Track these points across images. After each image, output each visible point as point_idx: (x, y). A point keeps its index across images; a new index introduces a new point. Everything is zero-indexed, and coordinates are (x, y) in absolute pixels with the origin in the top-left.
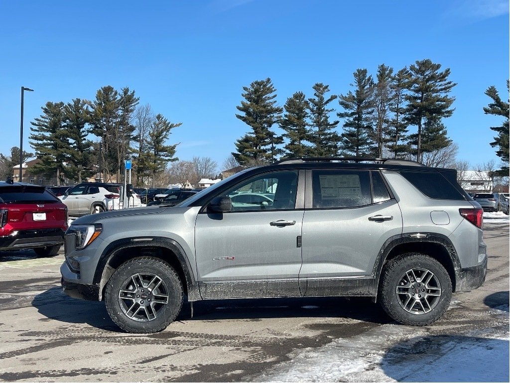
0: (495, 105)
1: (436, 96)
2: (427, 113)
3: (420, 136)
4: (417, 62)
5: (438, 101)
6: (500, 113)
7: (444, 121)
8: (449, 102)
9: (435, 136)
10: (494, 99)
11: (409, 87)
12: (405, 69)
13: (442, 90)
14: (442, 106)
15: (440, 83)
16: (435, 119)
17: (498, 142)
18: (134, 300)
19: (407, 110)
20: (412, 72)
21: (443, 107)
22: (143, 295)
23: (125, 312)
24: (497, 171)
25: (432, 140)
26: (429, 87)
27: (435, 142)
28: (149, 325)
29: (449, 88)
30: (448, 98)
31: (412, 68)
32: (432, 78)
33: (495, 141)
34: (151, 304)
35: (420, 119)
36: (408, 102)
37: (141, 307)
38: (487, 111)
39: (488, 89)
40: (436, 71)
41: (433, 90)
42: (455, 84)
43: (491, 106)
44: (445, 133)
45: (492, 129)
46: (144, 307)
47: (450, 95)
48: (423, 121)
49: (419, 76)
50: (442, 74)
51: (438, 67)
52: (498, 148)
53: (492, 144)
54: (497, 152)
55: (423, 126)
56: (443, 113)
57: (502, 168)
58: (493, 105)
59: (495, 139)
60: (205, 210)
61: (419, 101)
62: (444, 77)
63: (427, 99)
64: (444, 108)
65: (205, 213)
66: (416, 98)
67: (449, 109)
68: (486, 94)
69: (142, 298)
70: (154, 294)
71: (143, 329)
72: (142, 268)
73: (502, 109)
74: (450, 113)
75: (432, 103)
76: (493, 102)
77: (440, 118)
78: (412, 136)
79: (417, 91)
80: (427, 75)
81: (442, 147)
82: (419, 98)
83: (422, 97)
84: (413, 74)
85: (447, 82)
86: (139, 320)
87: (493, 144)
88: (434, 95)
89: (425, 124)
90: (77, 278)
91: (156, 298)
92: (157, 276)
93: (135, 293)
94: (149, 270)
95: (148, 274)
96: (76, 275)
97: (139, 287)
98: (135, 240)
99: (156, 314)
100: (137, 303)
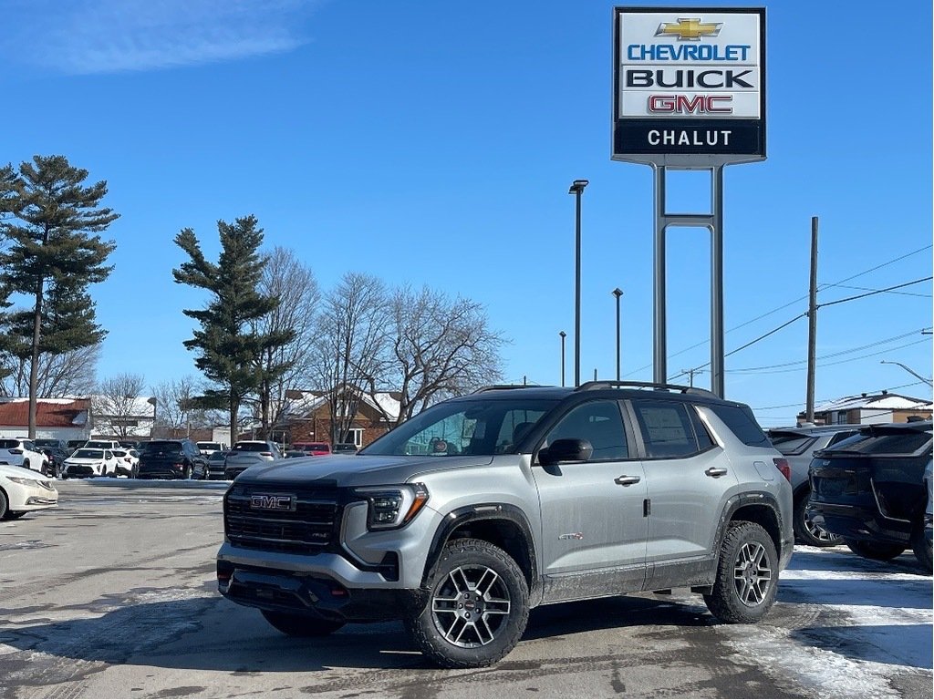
0: (195, 267)
1: (77, 236)
2: (57, 271)
3: (39, 318)
4: (37, 159)
5: (81, 246)
6: (203, 284)
7: (91, 290)
8: (102, 252)
9: (71, 319)
10: (191, 254)
11: (17, 211)
12: (9, 170)
13: (88, 224)
14: (89, 257)
15: (86, 210)
16: (73, 285)
17: (200, 341)
18: (455, 612)
19: (12, 259)
20: (24, 178)
21: (91, 260)
22: (467, 603)
23: (444, 634)
24: (195, 398)
25: (64, 327)
26: (63, 215)
27: (72, 333)
28: (484, 652)
29: (105, 222)
30: (101, 242)
31: (26, 170)
32: (72, 196)
33: (193, 337)
34: (484, 617)
35: (41, 282)
36: (14, 242)
37: (468, 623)
38: (179, 277)
39: (180, 234)
40: (77, 185)
41: (69, 224)
42: (115, 217)
43: (186, 267)
44: (91, 315)
45: (188, 313)
46: (473, 624)
47: (105, 237)
48: (48, 284)
49: (42, 189)
50: (89, 191)
51: (82, 175)
52: (199, 352)
53: (187, 343)
54: (198, 360)
55: (46, 297)
56: (90, 273)
57: (205, 392)
58: (190, 266)
59: (196, 334)
60: (537, 461)
61: (40, 242)
62: (94, 197)
63: (56, 241)
64: (93, 263)
65: (537, 465)
66: (32, 235)
67: (102, 266)
68: (177, 242)
69: (467, 608)
70: (486, 600)
71: (475, 659)
72: (465, 557)
73: (207, 275)
74: (103, 274)
75: (71, 250)
76: (189, 260)
77: (85, 283)
78: (22, 317)
79: (36, 222)
80: (57, 189)
81: (85, 344)
82: (39, 236)
83: (46, 233)
84: (28, 182)
85: (98, 209)
86: (467, 646)
87: (189, 344)
88: (74, 233)
89: (49, 292)
90: (384, 580)
91: (490, 606)
92: (489, 569)
93: (456, 601)
94: (477, 560)
95: (475, 567)
96: (379, 574)
97: (460, 591)
98: (477, 509)
99: (493, 633)
100: (460, 617)
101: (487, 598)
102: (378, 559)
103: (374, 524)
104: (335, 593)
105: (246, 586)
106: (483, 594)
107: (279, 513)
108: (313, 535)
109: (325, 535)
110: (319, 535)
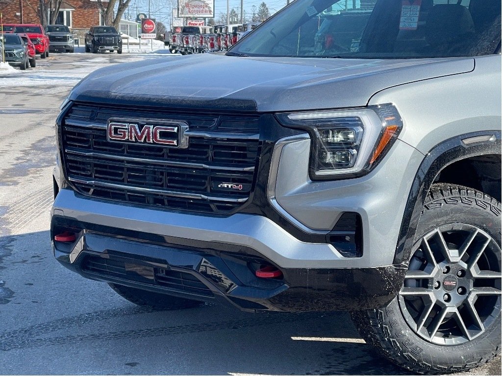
18: (430, 294)
23: (415, 326)
28: (471, 349)
34: (470, 300)
37: (447, 310)
46: (455, 310)
69: (446, 287)
70: (474, 275)
71: (459, 361)
72: (446, 214)
86: (448, 342)
90: (339, 255)
91: (479, 283)
92: (479, 230)
93: (432, 279)
94: (462, 216)
95: (459, 227)
96: (330, 246)
97: (438, 262)
98: (466, 142)
99: (482, 321)
100: (438, 301)
101: (475, 272)
102: (328, 224)
103: (319, 169)
104: (260, 274)
105: (107, 256)
106: (469, 267)
107: (160, 150)
108: (219, 186)
109: (240, 187)
110: (230, 186)
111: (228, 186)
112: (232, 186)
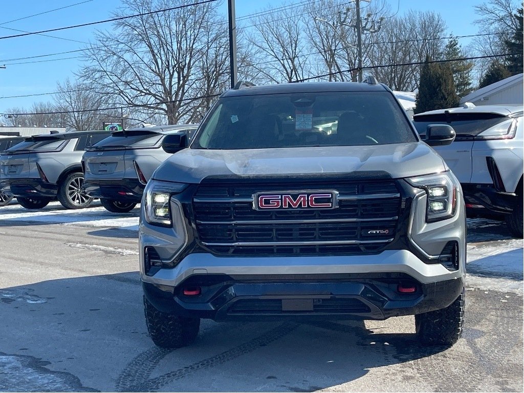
90: (447, 270)
96: (441, 265)
107: (312, 212)
108: (369, 232)
109: (386, 232)
110: (378, 232)
111: (376, 232)
112: (380, 232)
